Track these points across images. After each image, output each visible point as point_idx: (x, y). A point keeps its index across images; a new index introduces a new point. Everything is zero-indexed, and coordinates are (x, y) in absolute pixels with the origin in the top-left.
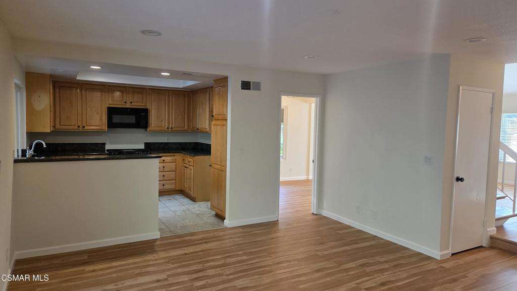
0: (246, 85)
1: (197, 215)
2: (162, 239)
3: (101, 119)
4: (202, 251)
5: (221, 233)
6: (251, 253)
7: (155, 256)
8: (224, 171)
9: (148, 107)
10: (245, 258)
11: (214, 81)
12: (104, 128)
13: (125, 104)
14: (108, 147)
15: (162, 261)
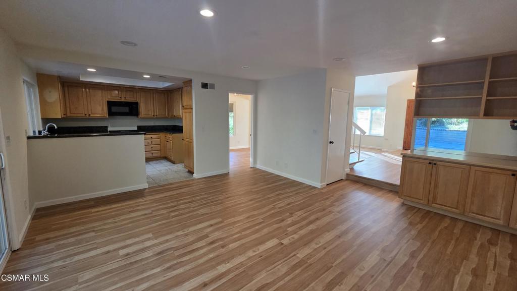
0: (205, 86)
1: (176, 172)
2: (149, 188)
3: (103, 110)
4: (177, 194)
5: (191, 183)
6: (210, 193)
7: (144, 199)
8: (192, 142)
9: (138, 101)
10: (206, 196)
11: (184, 82)
12: (106, 116)
13: (121, 99)
14: (109, 129)
15: (149, 202)
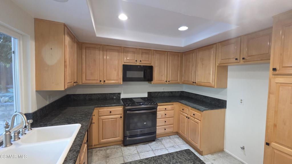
3: (118, 75)
9: (153, 64)
12: (120, 82)
13: (136, 62)
14: (122, 96)
